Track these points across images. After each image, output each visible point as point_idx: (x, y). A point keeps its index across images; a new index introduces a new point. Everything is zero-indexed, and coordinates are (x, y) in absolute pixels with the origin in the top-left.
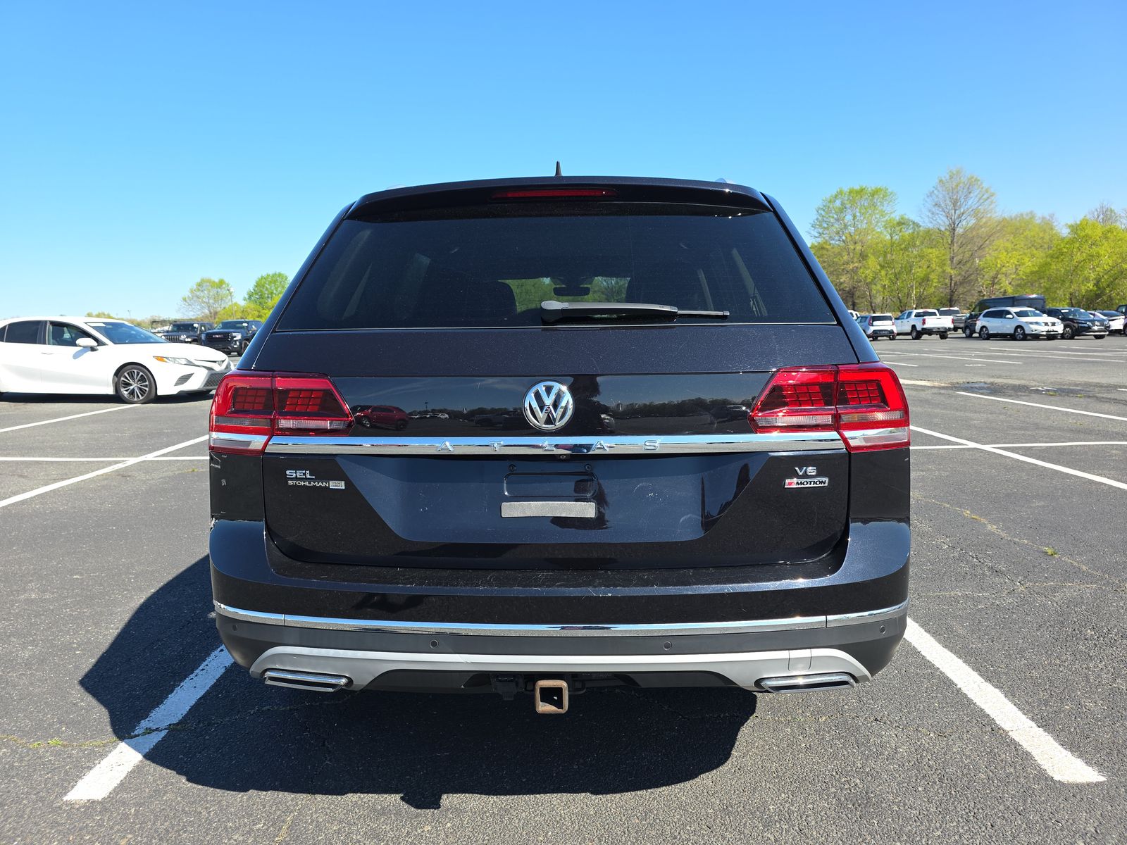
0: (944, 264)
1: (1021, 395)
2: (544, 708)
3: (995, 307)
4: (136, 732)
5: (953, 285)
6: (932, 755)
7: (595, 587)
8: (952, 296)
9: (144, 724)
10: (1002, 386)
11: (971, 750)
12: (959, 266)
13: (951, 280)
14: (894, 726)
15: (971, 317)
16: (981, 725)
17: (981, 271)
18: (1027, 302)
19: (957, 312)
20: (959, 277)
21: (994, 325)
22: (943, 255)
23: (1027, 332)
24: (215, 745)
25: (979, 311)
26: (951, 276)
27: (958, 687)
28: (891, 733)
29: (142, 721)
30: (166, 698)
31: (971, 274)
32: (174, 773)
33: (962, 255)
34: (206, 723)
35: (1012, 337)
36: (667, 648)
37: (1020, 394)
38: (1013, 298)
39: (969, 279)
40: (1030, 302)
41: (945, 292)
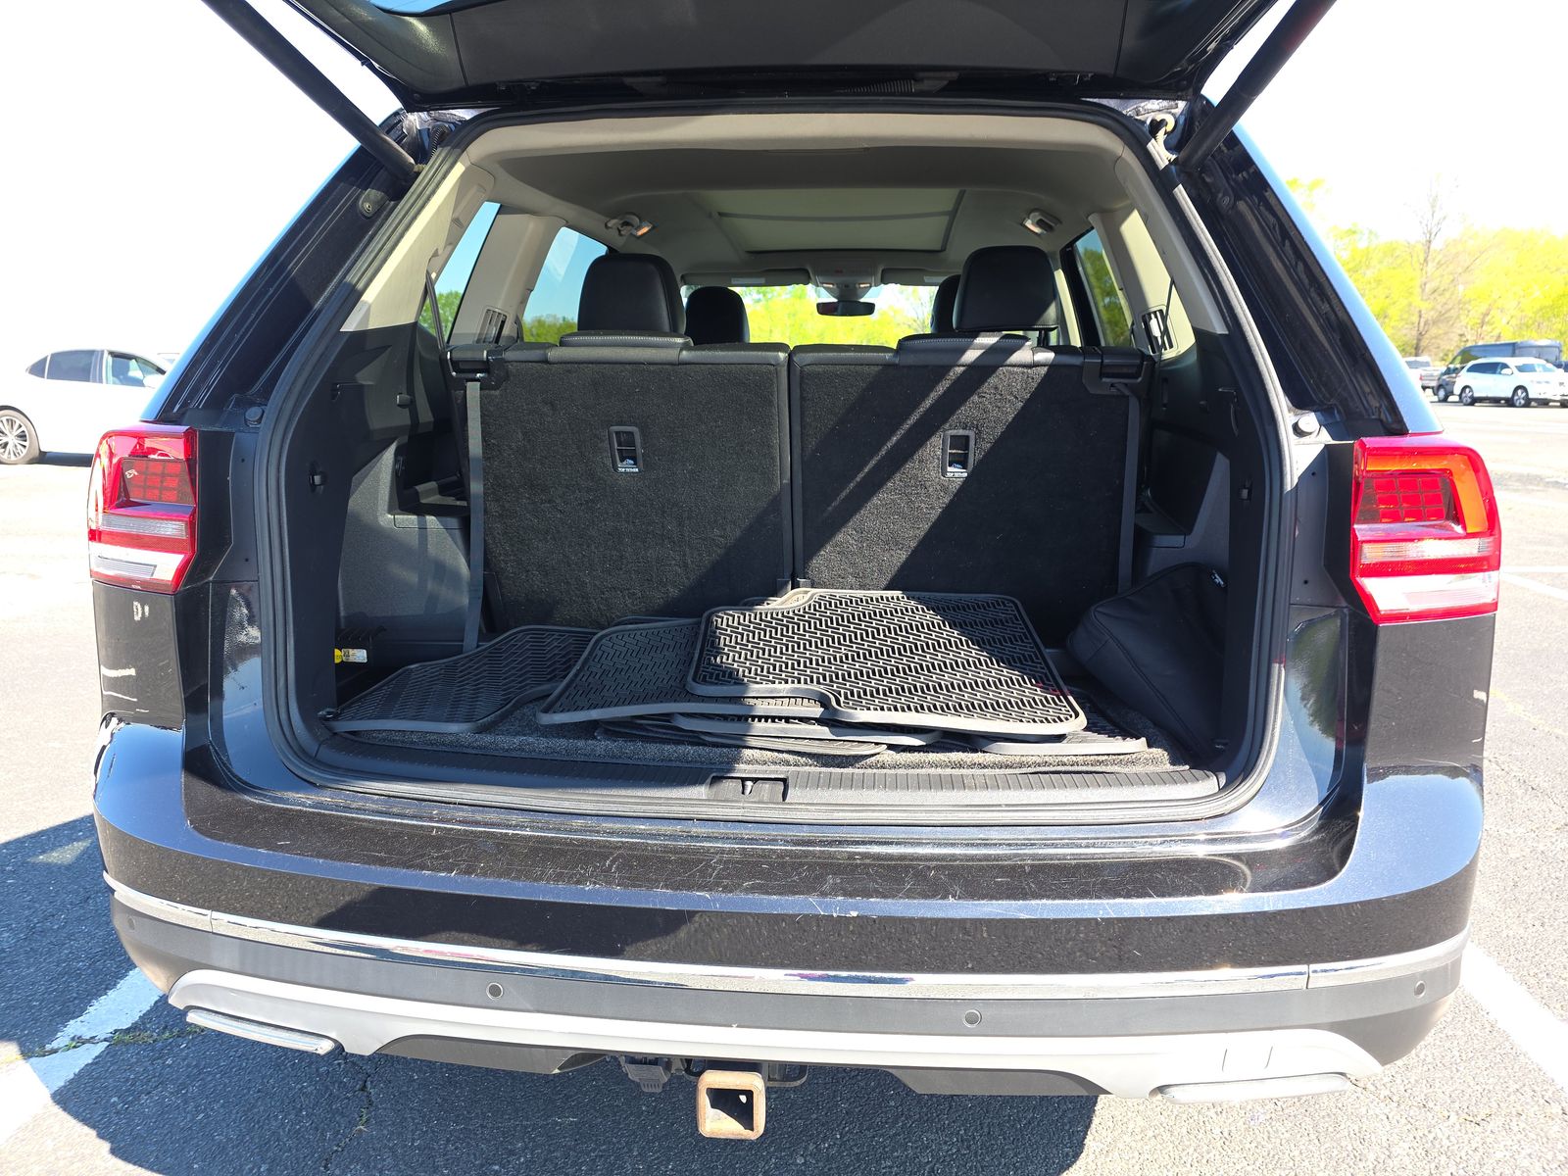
0: (1411, 293)
1: (1533, 490)
2: (716, 1124)
3: (1485, 357)
4: (55, 1045)
5: (1422, 324)
6: (1457, 1164)
7: (824, 894)
8: (1419, 340)
9: (74, 1027)
10: (1502, 475)
11: (1530, 1155)
12: (1432, 297)
13: (1420, 316)
14: (1382, 1097)
15: (1448, 372)
16: (1542, 1101)
17: (1465, 303)
18: (1534, 351)
19: (1427, 364)
20: (1432, 313)
21: (1484, 385)
22: (1412, 279)
23: (1531, 396)
24: (178, 1079)
25: (1461, 363)
26: (1420, 311)
27: (1491, 1017)
28: (1378, 1111)
29: (72, 1022)
30: (124, 976)
31: (1450, 309)
32: (93, 1133)
33: (1439, 280)
34: (176, 1031)
35: (1510, 403)
36: (971, 1023)
37: (1530, 487)
38: (1514, 344)
39: (1446, 316)
40: (1540, 352)
41: (1411, 336)
